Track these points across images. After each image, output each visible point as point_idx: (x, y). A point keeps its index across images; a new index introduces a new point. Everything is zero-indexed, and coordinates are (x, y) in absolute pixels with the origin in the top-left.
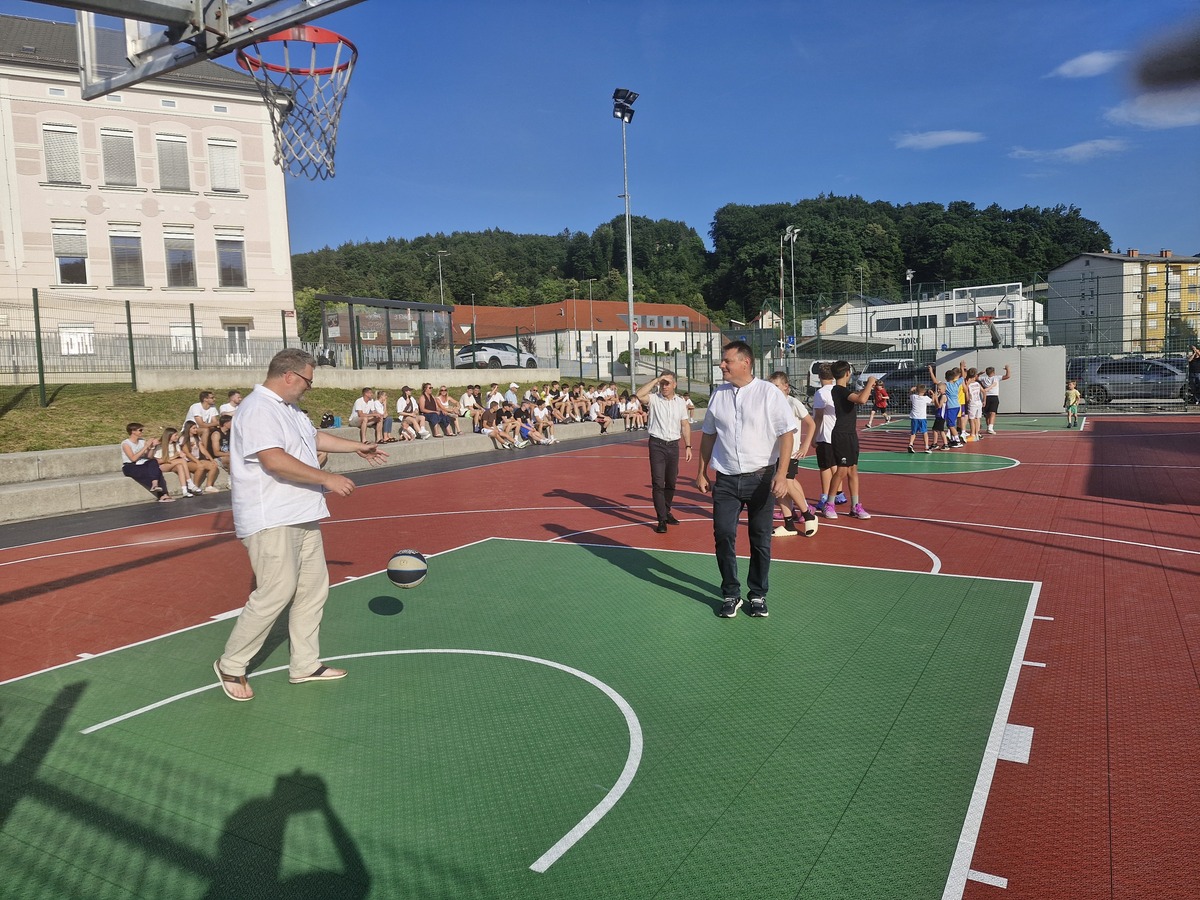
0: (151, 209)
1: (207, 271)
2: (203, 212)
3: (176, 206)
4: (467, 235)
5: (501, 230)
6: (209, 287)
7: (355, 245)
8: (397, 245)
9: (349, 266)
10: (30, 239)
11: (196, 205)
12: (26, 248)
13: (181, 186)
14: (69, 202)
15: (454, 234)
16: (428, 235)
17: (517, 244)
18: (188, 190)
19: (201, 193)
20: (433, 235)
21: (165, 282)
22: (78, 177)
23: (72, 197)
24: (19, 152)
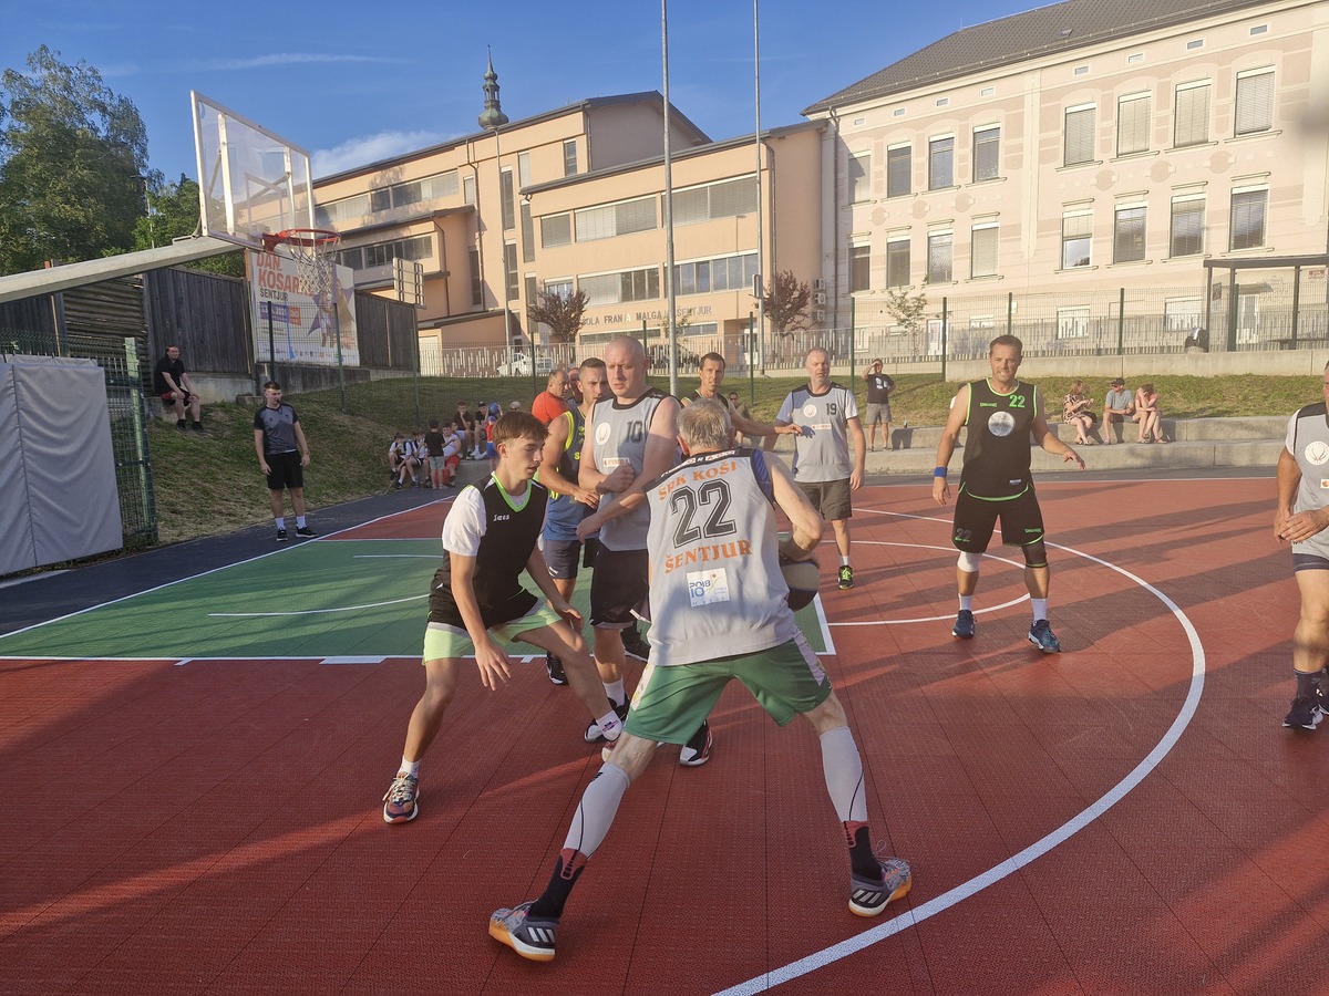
0: (1161, 173)
2: (1220, 164)
3: (1193, 162)
6: (1216, 252)
10: (1042, 227)
11: (1214, 157)
12: (1038, 237)
13: (1201, 138)
14: (1078, 184)
18: (1206, 141)
19: (1220, 142)
21: (1166, 252)
22: (1092, 153)
23: (1084, 177)
24: (1042, 143)
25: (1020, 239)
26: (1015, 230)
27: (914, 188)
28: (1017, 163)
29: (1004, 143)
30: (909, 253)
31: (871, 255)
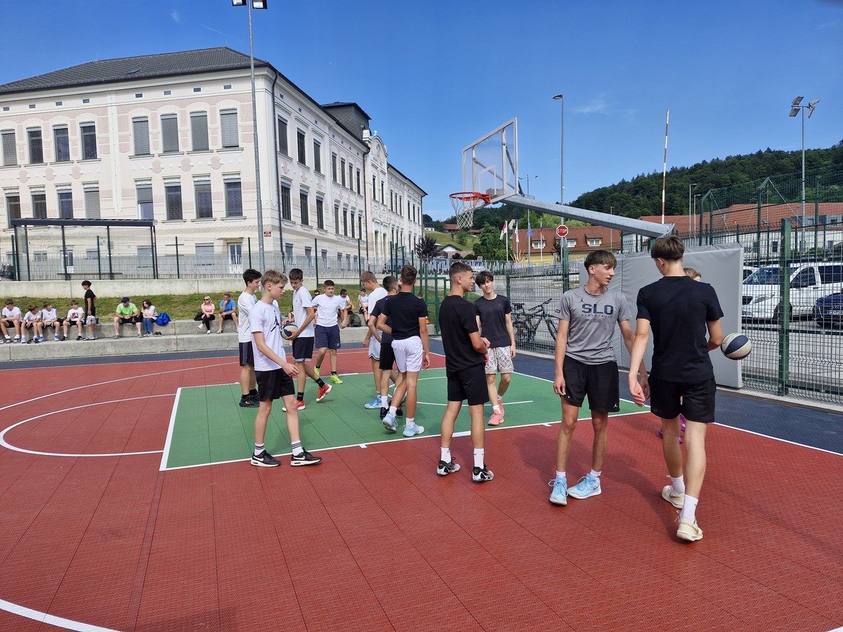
0: (186, 166)
1: (219, 206)
2: (216, 164)
3: (201, 163)
4: (739, 157)
5: (772, 150)
6: (219, 218)
7: (646, 176)
8: (679, 172)
9: (636, 192)
10: (125, 194)
11: (212, 159)
12: (123, 200)
13: (204, 147)
14: (143, 168)
15: (728, 158)
16: (704, 162)
17: (784, 161)
18: (208, 149)
19: (215, 151)
20: (709, 161)
21: (194, 216)
22: (149, 149)
23: (145, 162)
24: (121, 138)
25: (112, 200)
26: (109, 194)
27: (45, 160)
28: (107, 151)
29: (99, 134)
30: (45, 204)
31: (21, 203)
